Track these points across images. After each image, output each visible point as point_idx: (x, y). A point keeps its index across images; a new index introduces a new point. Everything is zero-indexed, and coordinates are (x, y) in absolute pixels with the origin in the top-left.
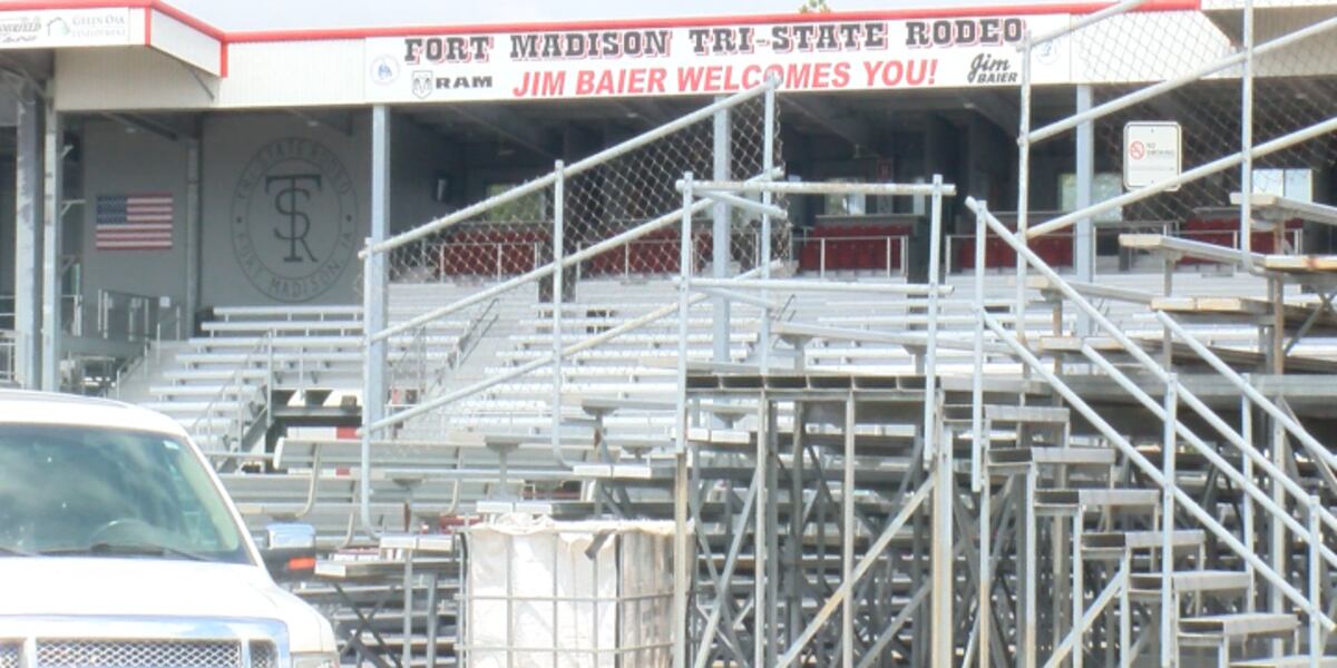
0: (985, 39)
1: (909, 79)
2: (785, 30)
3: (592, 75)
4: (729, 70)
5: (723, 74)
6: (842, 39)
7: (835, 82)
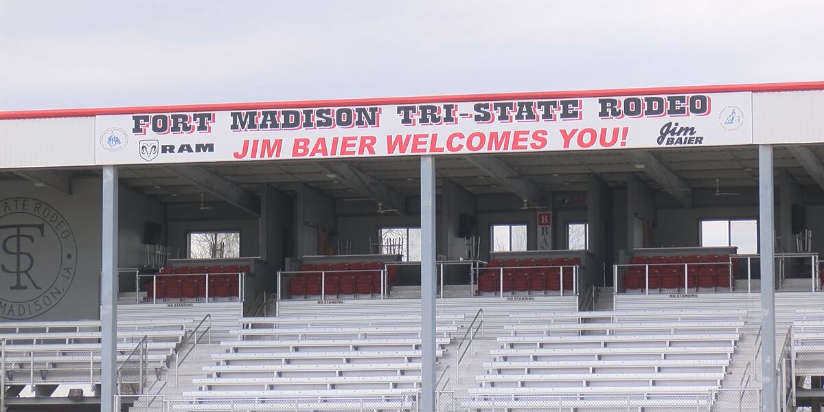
0: (673, 111)
1: (603, 142)
2: (486, 106)
3: (307, 142)
6: (540, 112)
7: (533, 145)
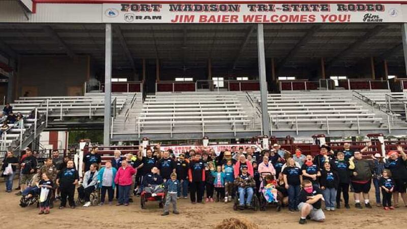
1: (340, 20)
2: (288, 6)
3: (206, 17)
4: (265, 17)
5: (262, 17)
6: (312, 8)
7: (309, 20)
